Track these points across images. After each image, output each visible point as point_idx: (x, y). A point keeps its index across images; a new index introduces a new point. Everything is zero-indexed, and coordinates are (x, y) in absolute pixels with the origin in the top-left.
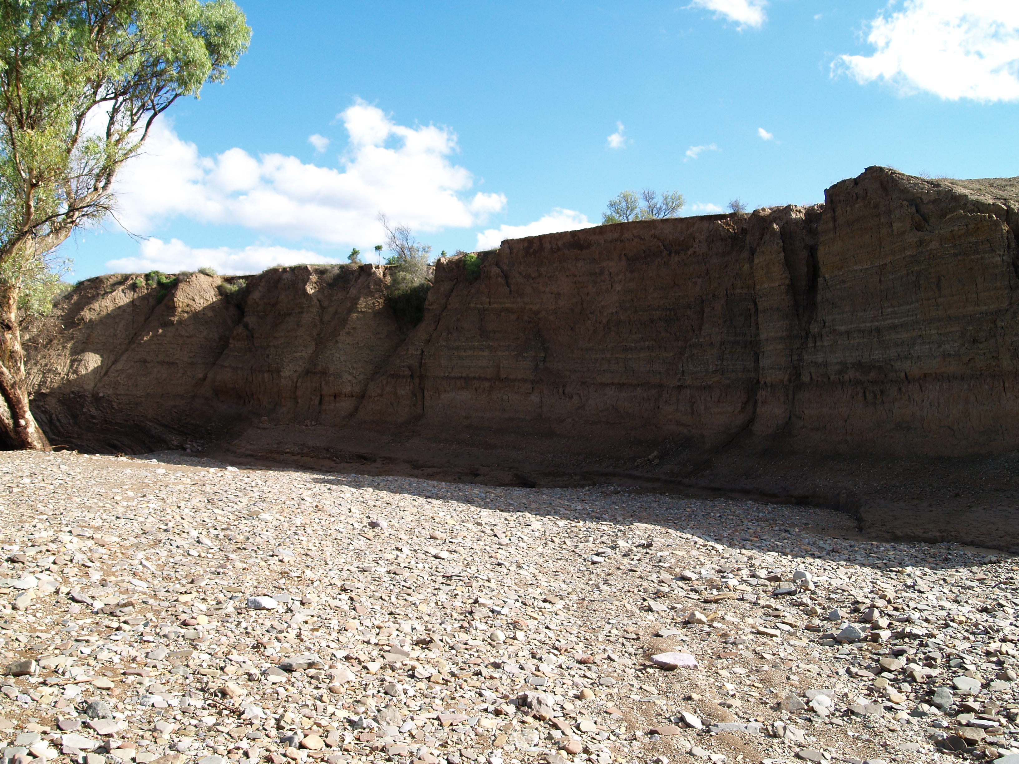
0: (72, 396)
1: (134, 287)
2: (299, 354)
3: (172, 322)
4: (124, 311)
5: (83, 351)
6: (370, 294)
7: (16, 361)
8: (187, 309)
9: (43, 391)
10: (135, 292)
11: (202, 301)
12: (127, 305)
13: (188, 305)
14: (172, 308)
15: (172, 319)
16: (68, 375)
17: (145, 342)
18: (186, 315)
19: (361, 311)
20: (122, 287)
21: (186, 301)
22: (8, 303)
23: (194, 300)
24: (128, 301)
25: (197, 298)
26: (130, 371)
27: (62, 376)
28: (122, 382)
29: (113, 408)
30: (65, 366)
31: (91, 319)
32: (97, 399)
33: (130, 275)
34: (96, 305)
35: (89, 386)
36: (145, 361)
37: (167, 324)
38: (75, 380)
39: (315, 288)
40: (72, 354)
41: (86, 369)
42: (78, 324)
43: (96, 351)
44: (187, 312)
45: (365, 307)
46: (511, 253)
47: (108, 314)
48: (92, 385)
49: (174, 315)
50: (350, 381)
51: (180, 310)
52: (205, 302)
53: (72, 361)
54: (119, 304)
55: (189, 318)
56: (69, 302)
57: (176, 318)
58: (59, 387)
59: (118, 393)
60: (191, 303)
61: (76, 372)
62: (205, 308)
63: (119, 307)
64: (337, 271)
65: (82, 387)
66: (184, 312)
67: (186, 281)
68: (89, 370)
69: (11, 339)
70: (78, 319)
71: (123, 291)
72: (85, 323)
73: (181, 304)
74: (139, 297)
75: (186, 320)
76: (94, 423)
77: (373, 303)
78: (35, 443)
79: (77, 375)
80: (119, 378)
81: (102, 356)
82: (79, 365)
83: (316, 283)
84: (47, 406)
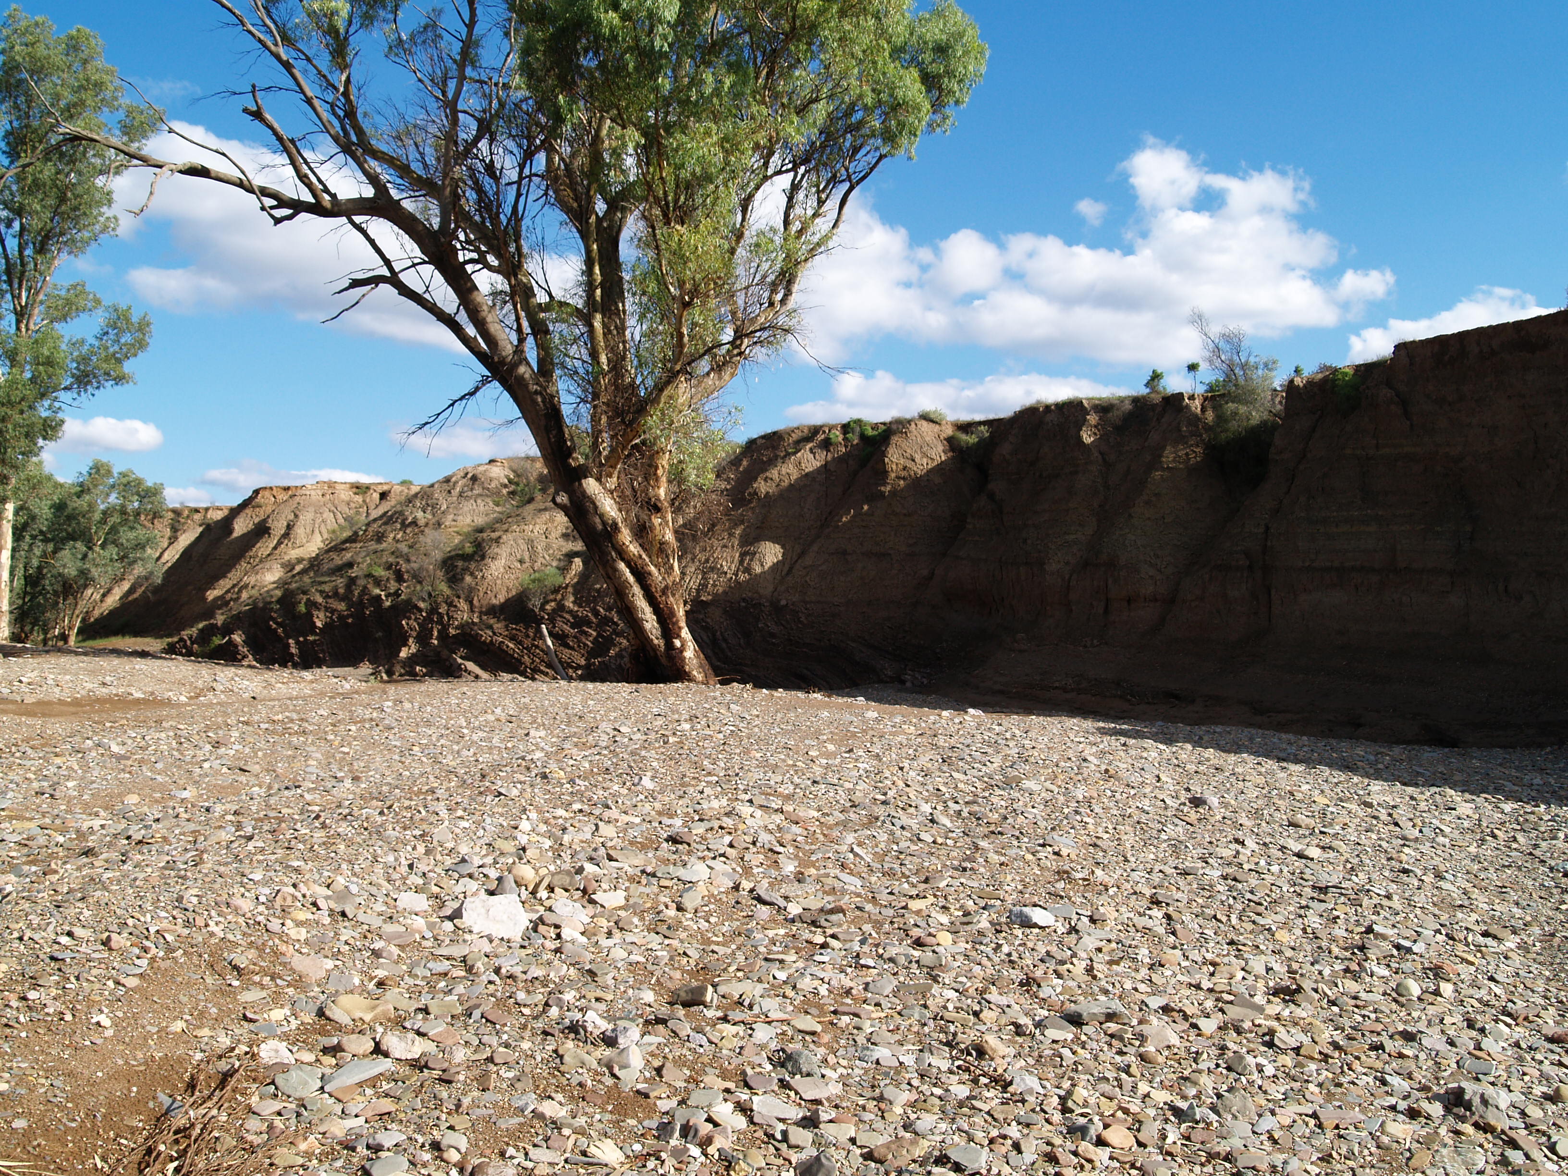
0: (743, 604)
1: (827, 444)
2: (1073, 537)
3: (882, 494)
4: (814, 479)
5: (758, 539)
6: (1181, 439)
7: (667, 556)
8: (903, 474)
9: (703, 598)
10: (828, 451)
11: (925, 461)
12: (818, 471)
13: (905, 468)
14: (882, 473)
15: (883, 489)
16: (736, 575)
17: (845, 524)
18: (902, 482)
19: (1168, 467)
20: (810, 445)
21: (902, 461)
22: (655, 474)
23: (913, 460)
24: (819, 464)
25: (917, 457)
26: (824, 567)
27: (728, 576)
28: (812, 583)
29: (801, 622)
30: (732, 562)
31: (768, 493)
32: (777, 609)
33: (821, 427)
34: (774, 473)
35: (767, 590)
36: (845, 553)
37: (875, 497)
38: (748, 582)
39: (1095, 434)
40: (741, 545)
41: (762, 565)
42: (750, 501)
43: (775, 540)
44: (904, 479)
45: (1174, 461)
46: (1411, 364)
47: (791, 485)
48: (771, 588)
49: (885, 484)
50: (1151, 577)
51: (893, 475)
52: (930, 462)
53: (743, 555)
54: (807, 470)
55: (907, 486)
56: (737, 469)
57: (889, 488)
58: (725, 592)
59: (807, 599)
60: (909, 464)
61: (748, 570)
62: (930, 471)
63: (807, 475)
64: (1128, 406)
65: (757, 592)
66: (898, 478)
67: (902, 432)
68: (766, 568)
69: (660, 524)
70: (750, 494)
71: (811, 450)
72: (759, 499)
73: (894, 467)
74: (834, 458)
75: (902, 490)
76: (773, 644)
77: (1187, 454)
78: (695, 673)
79: (750, 574)
80: (808, 579)
81: (783, 547)
82: (751, 560)
83: (1095, 427)
84: (709, 620)
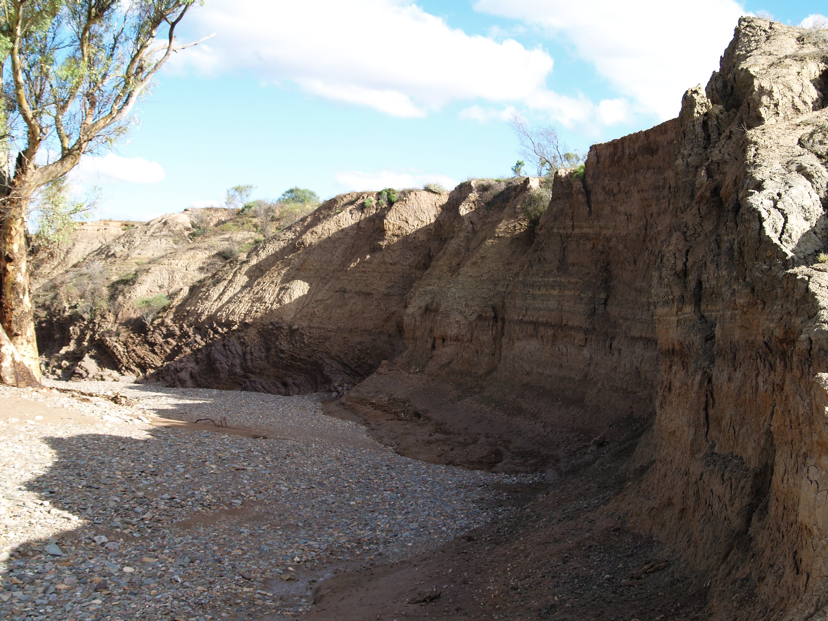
0: (271, 327)
1: (362, 207)
3: (380, 246)
4: (347, 234)
5: (294, 278)
6: (514, 215)
8: (398, 232)
9: (247, 321)
10: (363, 212)
11: (416, 222)
12: (352, 228)
13: (399, 228)
14: (382, 232)
15: (381, 243)
16: (272, 304)
17: (353, 268)
18: (396, 239)
20: (351, 207)
21: (398, 222)
23: (407, 222)
24: (353, 222)
25: (410, 220)
26: (329, 302)
27: (267, 305)
28: (317, 313)
29: (303, 342)
30: (272, 295)
31: (311, 243)
32: (292, 332)
33: (362, 193)
34: (319, 228)
35: (288, 318)
36: (345, 291)
37: (375, 249)
38: (277, 310)
39: (471, 208)
40: (282, 282)
41: (290, 298)
42: (298, 249)
43: (304, 279)
44: (397, 236)
46: (598, 162)
47: (329, 238)
48: (292, 316)
49: (383, 240)
50: (458, 322)
51: (390, 233)
52: (420, 223)
53: (281, 289)
54: (343, 227)
55: (399, 242)
56: (302, 224)
57: (385, 243)
58: (262, 318)
59: (312, 325)
60: (403, 225)
61: (280, 301)
62: (418, 231)
63: (342, 230)
64: (503, 186)
65: (281, 318)
66: (394, 235)
67: (403, 200)
68: (293, 300)
70: (299, 244)
71: (351, 213)
72: (305, 248)
73: (391, 227)
74: (365, 218)
75: (394, 245)
76: (282, 358)
77: (515, 227)
79: (281, 305)
80: (316, 310)
81: (310, 285)
82: (284, 294)
83: (473, 202)
84: (246, 338)
